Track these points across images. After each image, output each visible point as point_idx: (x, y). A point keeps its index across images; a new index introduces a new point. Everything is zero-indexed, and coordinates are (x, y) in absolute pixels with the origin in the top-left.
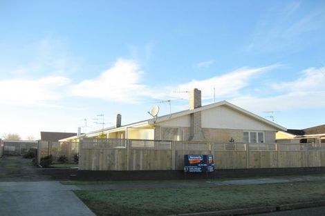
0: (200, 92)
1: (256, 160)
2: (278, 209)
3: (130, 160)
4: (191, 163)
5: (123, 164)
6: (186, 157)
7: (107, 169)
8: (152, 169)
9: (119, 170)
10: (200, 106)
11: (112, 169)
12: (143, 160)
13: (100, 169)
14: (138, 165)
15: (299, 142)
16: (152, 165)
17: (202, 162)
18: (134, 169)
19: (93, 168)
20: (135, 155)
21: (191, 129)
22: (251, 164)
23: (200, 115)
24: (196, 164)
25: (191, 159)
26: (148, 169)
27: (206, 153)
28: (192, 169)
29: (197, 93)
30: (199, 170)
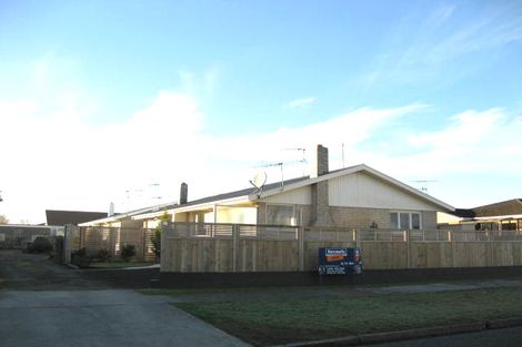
0: (326, 150)
1: (421, 256)
2: (488, 327)
3: (237, 256)
4: (329, 260)
5: (228, 263)
6: (322, 251)
7: (203, 271)
8: (270, 270)
9: (222, 271)
10: (327, 173)
11: (211, 270)
12: (257, 256)
13: (194, 271)
14: (250, 264)
15: (474, 228)
16: (270, 264)
17: (345, 259)
18: (244, 270)
19: (183, 268)
20: (245, 248)
21: (313, 207)
22: (414, 262)
23: (327, 186)
24: (336, 263)
25: (330, 254)
26: (265, 270)
27: (348, 245)
28: (331, 270)
29: (323, 153)
30: (341, 271)
